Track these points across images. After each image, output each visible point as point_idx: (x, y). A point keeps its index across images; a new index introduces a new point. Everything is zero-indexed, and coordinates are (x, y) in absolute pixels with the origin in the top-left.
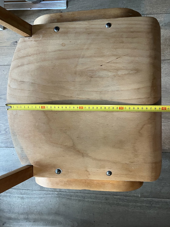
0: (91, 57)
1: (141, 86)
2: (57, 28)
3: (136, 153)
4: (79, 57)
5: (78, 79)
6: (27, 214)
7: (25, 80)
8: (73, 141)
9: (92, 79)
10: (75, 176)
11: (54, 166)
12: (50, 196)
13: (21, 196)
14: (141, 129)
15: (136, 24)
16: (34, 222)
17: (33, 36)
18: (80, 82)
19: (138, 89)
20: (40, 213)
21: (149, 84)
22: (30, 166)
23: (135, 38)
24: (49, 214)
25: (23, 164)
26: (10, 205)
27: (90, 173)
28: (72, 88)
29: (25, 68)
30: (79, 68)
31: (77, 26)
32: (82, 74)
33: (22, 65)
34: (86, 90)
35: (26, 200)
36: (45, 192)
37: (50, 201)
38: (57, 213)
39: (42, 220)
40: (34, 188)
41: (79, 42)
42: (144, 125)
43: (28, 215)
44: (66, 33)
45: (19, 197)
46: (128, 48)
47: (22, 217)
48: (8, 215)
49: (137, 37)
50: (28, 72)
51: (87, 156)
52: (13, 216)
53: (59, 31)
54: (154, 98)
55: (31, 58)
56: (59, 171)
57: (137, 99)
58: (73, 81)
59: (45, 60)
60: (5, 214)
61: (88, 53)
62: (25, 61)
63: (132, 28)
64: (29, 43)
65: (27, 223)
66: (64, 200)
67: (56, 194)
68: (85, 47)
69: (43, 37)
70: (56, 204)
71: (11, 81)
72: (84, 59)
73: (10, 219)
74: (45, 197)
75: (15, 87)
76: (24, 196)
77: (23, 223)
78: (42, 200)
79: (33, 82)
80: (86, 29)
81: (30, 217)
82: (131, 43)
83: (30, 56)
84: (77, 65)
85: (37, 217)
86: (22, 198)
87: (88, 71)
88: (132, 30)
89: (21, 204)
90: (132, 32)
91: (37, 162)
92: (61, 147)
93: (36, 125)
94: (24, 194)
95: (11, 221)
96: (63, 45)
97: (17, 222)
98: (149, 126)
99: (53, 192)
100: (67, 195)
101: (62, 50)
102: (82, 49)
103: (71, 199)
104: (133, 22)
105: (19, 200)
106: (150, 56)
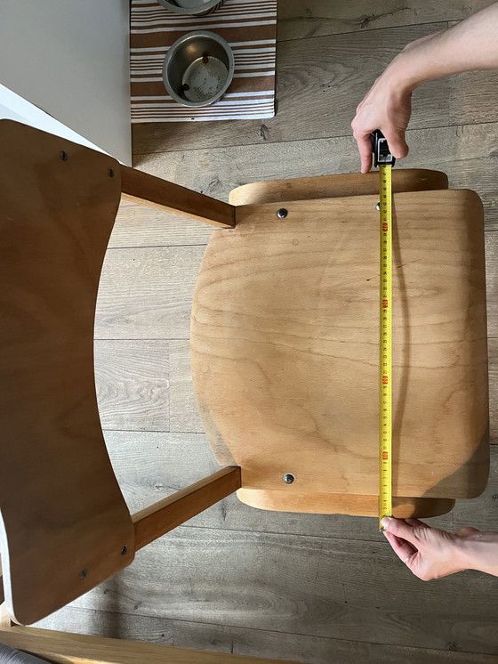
0: (347, 264)
1: (445, 319)
2: (284, 212)
3: (438, 445)
4: (325, 265)
5: (322, 305)
6: (190, 581)
7: (223, 309)
8: (315, 422)
9: (350, 304)
10: (321, 489)
11: (280, 469)
12: (243, 541)
13: (178, 540)
14: (448, 399)
15: (434, 204)
16: (206, 601)
17: (237, 227)
18: (327, 310)
19: (441, 324)
20: (221, 581)
21: (461, 315)
22: (233, 469)
23: (431, 229)
24: (242, 582)
25: (222, 464)
26: (152, 560)
27: (351, 482)
28: (311, 322)
29: (224, 286)
30: (324, 285)
31: (321, 208)
32: (330, 294)
33: (219, 280)
34: (339, 325)
35: (189, 550)
36: (231, 532)
37: (244, 553)
38: (260, 581)
39: (224, 596)
40: (205, 522)
41: (324, 236)
42: (453, 392)
43: (192, 585)
44: (300, 220)
45: (172, 543)
46: (419, 248)
47: (179, 588)
48: (147, 585)
49: (436, 228)
50: (229, 293)
51: (344, 449)
52: (158, 587)
53: (287, 217)
54: (472, 341)
55: (235, 268)
56: (291, 478)
57: (439, 343)
58: (315, 309)
59: (260, 271)
60: (139, 583)
61: (344, 257)
62: (224, 272)
63: (426, 211)
64: (231, 240)
65: (191, 603)
66: (275, 552)
67: (257, 537)
68: (337, 247)
69: (256, 227)
70: (258, 559)
71: (198, 310)
72: (334, 269)
73: (151, 593)
74: (230, 544)
75: (204, 321)
76: (185, 540)
77: (180, 605)
78: (225, 550)
79: (238, 311)
80: (339, 213)
81: (198, 588)
82: (425, 239)
83: (232, 263)
84: (321, 279)
85: (212, 589)
86: (180, 545)
87: (342, 289)
88: (426, 215)
89: (178, 560)
90: (428, 219)
91: (248, 461)
92: (293, 434)
93: (246, 391)
94: (184, 536)
95: (153, 599)
96: (295, 243)
97: (168, 602)
98: (462, 393)
99: (250, 534)
100: (282, 540)
101: (292, 253)
102: (332, 250)
103: (289, 549)
104: (428, 201)
105: (174, 551)
106: (462, 264)
